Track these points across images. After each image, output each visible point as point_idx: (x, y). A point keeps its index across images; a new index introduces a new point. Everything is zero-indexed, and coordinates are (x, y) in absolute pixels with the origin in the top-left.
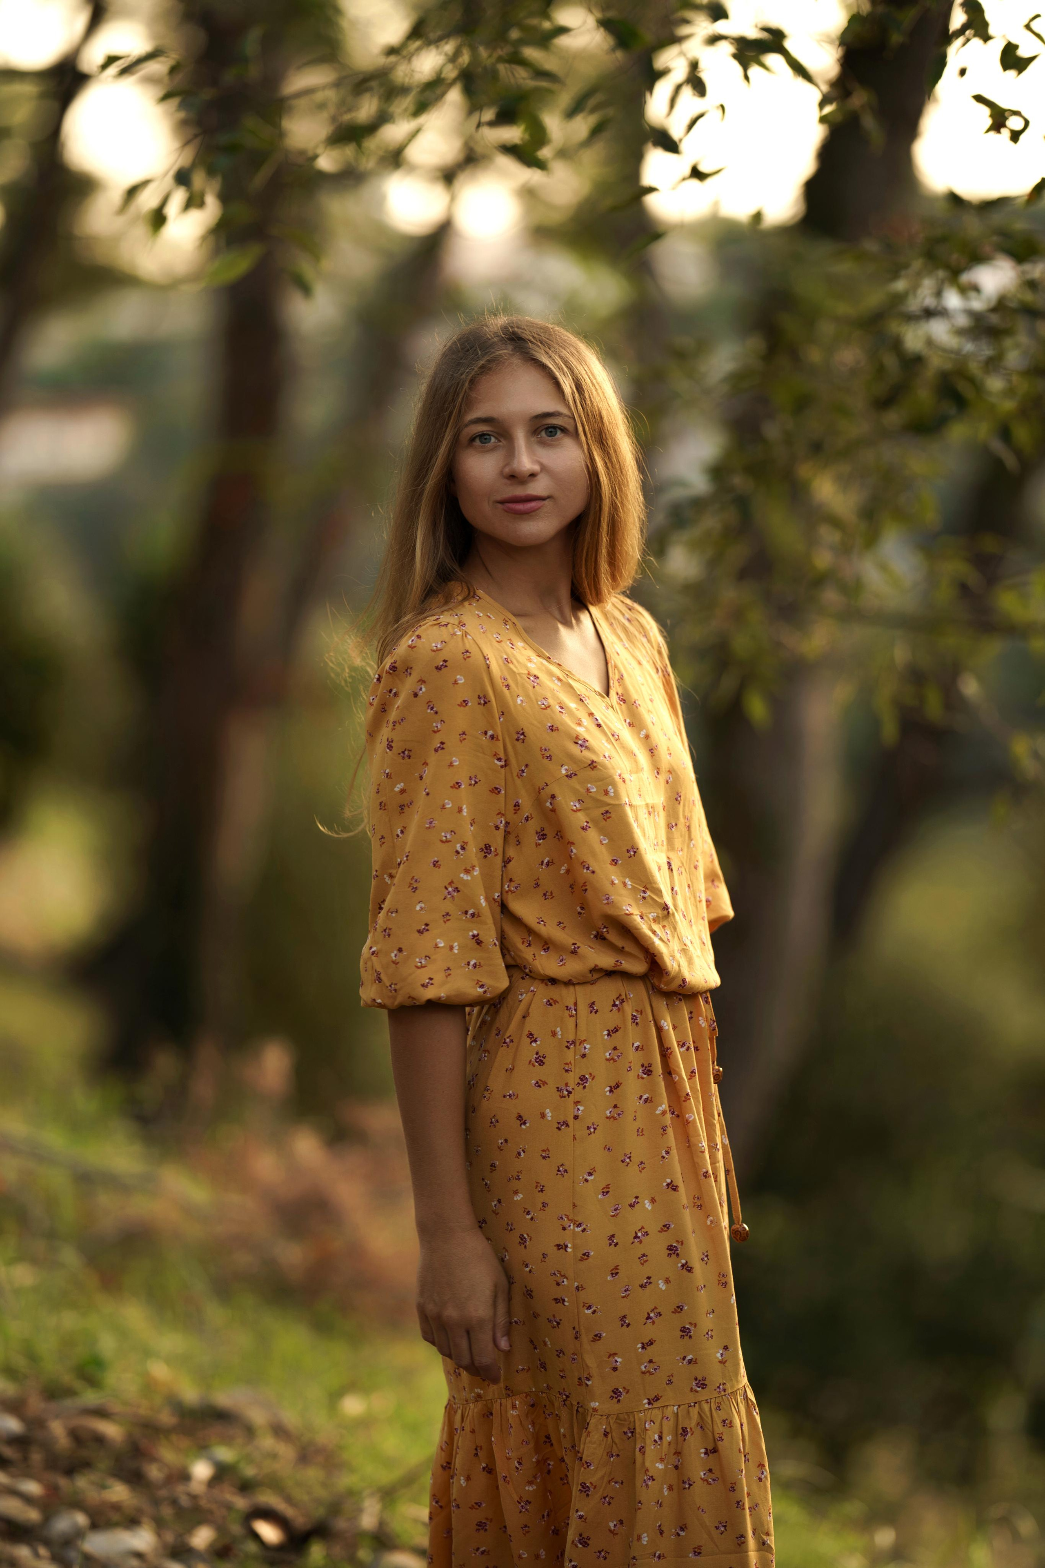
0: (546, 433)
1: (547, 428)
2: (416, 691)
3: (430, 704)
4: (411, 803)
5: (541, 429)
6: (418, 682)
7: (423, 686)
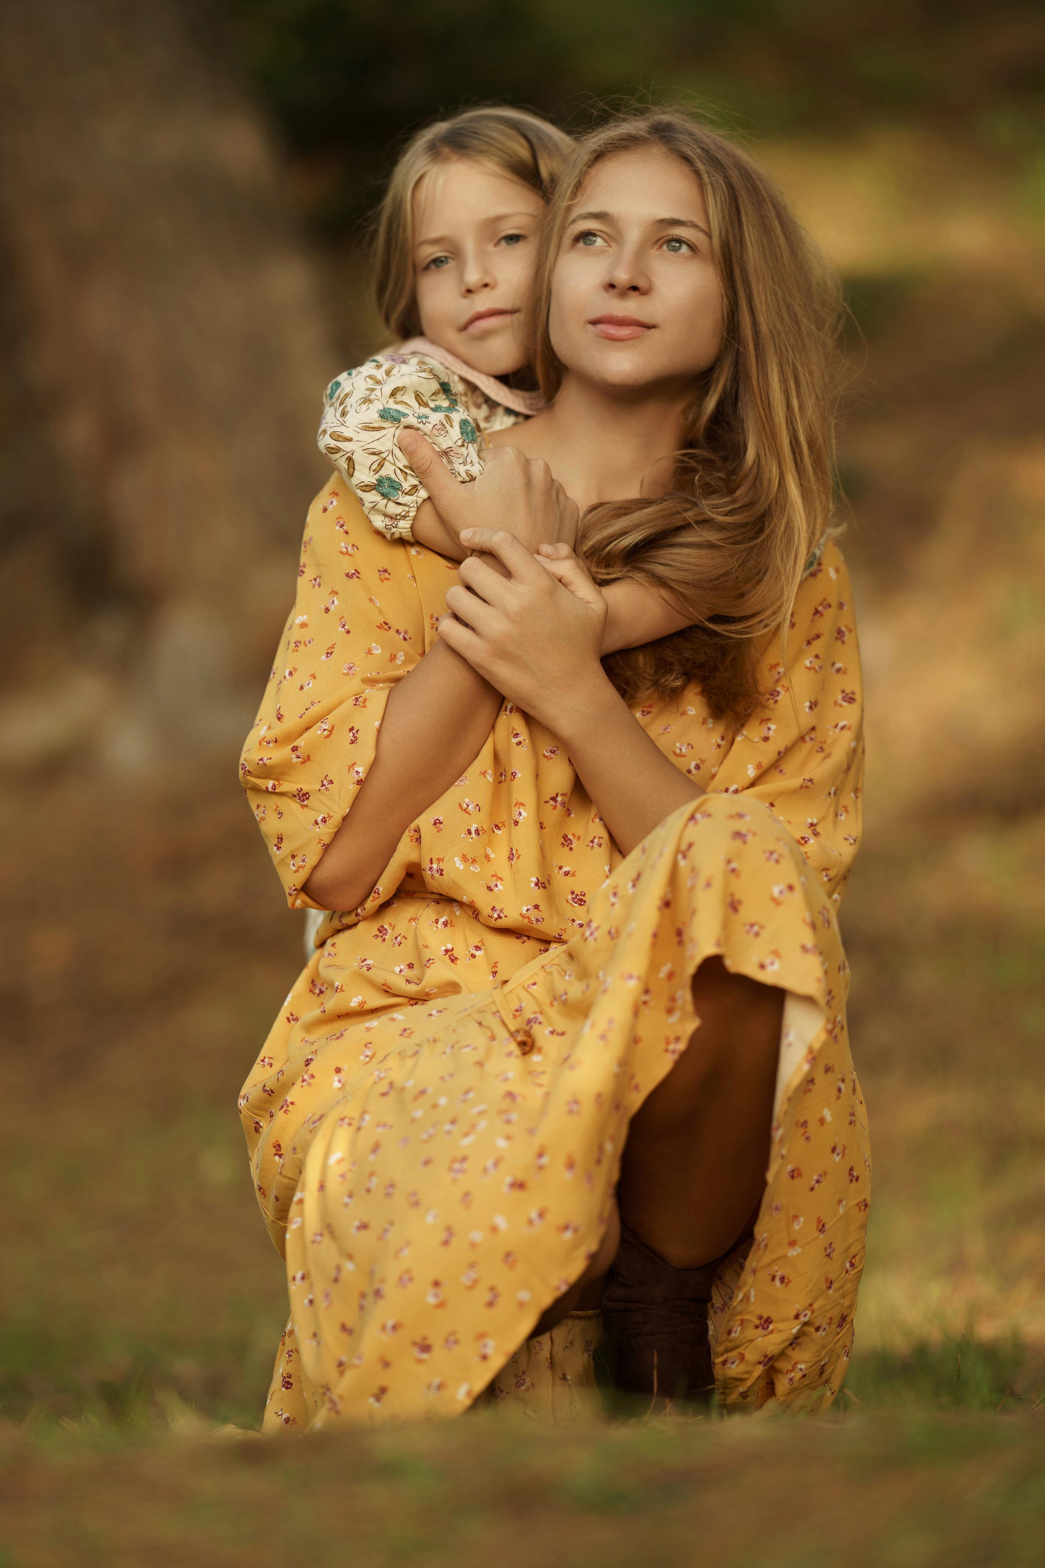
0: (668, 247)
1: (669, 241)
2: (325, 506)
3: (339, 520)
4: (310, 642)
5: (663, 240)
6: (331, 494)
7: (334, 500)
